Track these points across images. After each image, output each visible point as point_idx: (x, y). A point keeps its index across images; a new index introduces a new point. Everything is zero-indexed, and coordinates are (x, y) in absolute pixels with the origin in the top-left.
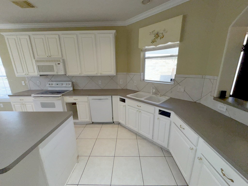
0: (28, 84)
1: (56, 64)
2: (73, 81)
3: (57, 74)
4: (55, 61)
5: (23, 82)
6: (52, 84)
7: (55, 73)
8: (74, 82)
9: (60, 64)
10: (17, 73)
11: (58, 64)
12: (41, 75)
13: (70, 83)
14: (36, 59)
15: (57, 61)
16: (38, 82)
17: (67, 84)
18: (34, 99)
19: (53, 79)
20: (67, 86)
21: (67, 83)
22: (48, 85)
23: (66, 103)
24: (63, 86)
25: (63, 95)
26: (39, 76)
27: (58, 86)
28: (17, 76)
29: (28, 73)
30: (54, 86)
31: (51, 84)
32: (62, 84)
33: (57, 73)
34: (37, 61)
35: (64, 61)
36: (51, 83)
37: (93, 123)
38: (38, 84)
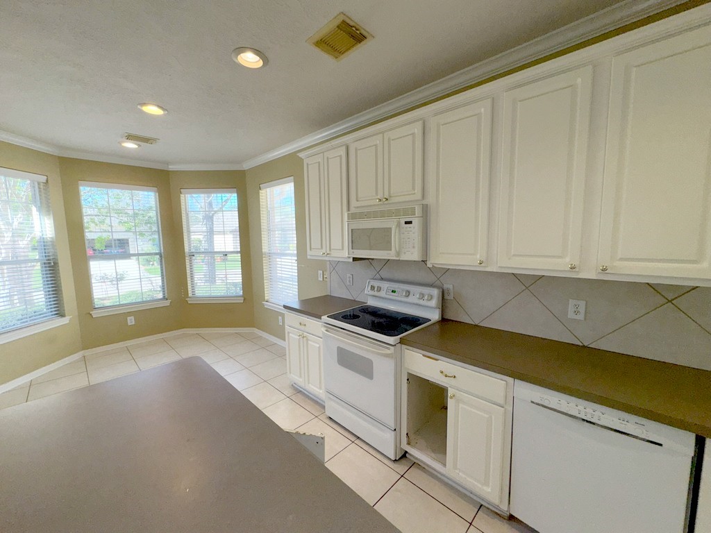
0: (328, 280)
1: (399, 225)
2: (446, 286)
3: (398, 259)
4: (397, 213)
5: (320, 272)
6: (379, 289)
7: (390, 255)
8: (448, 290)
9: (410, 222)
10: (310, 249)
11: (406, 223)
12: (355, 259)
13: (435, 292)
14: (353, 210)
15: (405, 212)
16: (349, 277)
17: (422, 296)
18: (323, 329)
19: (384, 273)
20: (421, 302)
21: (426, 290)
22: (368, 291)
23: (409, 374)
24: (410, 300)
25: (402, 342)
26: (352, 259)
27: (393, 296)
28: (309, 257)
29: (330, 250)
30: (382, 294)
31: (376, 289)
32: (408, 293)
33: (398, 254)
34: (352, 217)
35: (426, 209)
36: (376, 284)
37: (511, 518)
38: (348, 283)
